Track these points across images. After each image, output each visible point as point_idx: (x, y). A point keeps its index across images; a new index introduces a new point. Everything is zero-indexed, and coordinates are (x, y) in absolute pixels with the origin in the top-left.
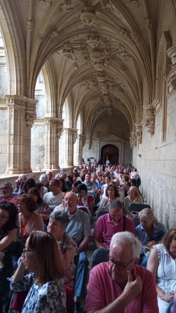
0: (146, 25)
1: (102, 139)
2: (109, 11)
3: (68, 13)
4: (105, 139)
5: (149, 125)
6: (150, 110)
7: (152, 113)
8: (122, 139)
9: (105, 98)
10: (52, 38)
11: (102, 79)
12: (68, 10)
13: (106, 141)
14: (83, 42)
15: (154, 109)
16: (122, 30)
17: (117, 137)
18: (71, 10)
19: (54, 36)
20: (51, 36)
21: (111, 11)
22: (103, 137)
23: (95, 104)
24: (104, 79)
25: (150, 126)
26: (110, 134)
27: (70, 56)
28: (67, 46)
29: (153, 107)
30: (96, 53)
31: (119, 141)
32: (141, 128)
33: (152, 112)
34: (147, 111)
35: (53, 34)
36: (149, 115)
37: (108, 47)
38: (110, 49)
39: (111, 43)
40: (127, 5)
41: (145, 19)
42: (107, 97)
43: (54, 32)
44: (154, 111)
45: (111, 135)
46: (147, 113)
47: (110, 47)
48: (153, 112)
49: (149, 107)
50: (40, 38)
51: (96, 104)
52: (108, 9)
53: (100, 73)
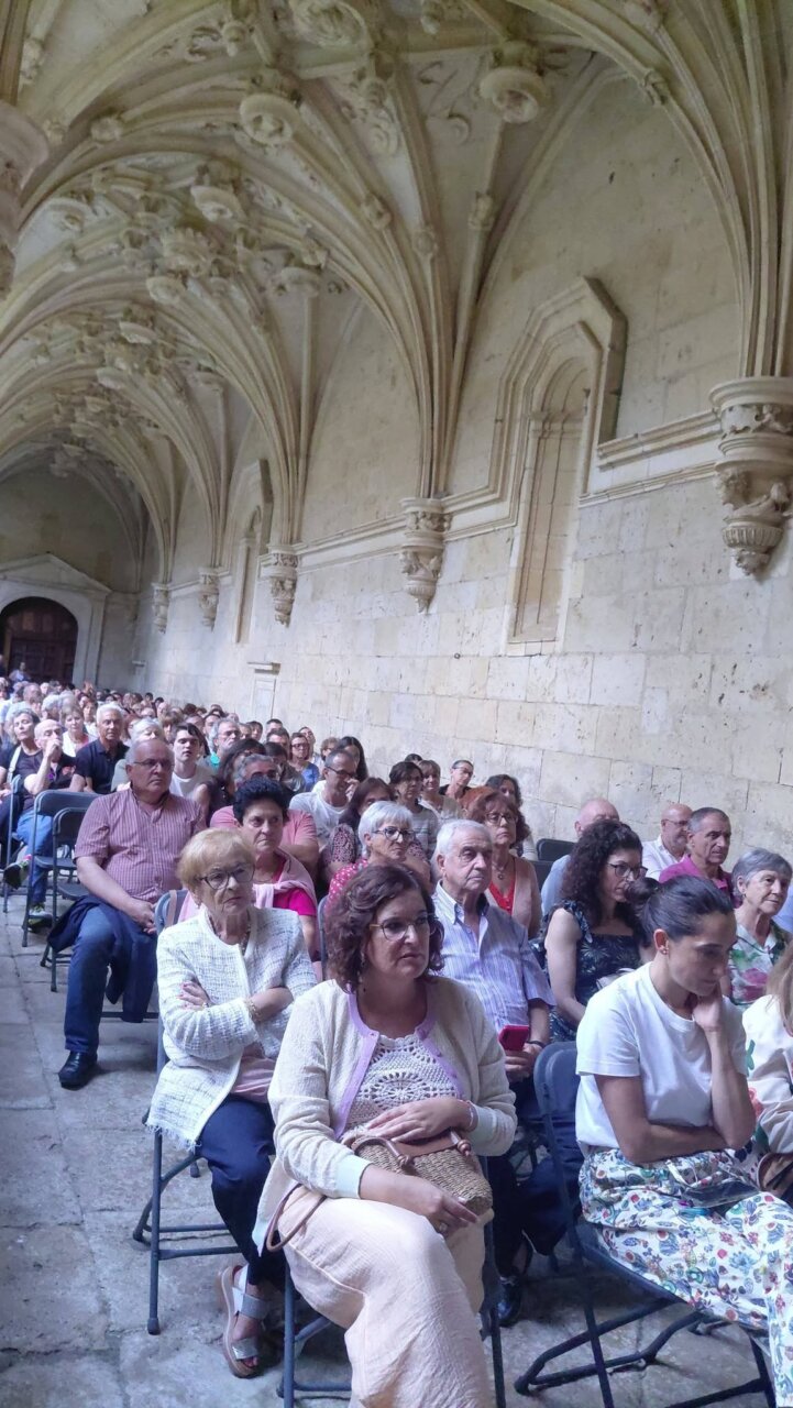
0: (475, 215)
1: (7, 570)
2: (347, 115)
3: (185, 63)
4: (23, 572)
5: (417, 569)
6: (429, 516)
7: (436, 530)
8: (98, 584)
9: (93, 403)
10: (96, 141)
11: (145, 335)
12: (192, 52)
13: (27, 581)
14: (157, 179)
15: (446, 517)
16: (377, 202)
17: (76, 571)
18: (203, 58)
19: (107, 136)
20: (95, 132)
21: (353, 121)
22: (16, 563)
23: (21, 417)
24: (149, 338)
25: (421, 573)
26: (48, 552)
27: (79, 217)
28: (103, 180)
29: (443, 509)
30: (196, 239)
31: (83, 590)
32: (295, 565)
33: (435, 526)
34: (417, 520)
35: (104, 128)
36: (422, 535)
37: (253, 232)
38: (259, 239)
39: (269, 221)
40: (432, 124)
41: (478, 196)
42: (102, 401)
43: (110, 121)
44: (446, 525)
45: (55, 559)
46: (418, 528)
47: (260, 231)
48: (440, 529)
49: (432, 506)
50: (57, 126)
51: (27, 417)
52: (344, 110)
53: (136, 309)
